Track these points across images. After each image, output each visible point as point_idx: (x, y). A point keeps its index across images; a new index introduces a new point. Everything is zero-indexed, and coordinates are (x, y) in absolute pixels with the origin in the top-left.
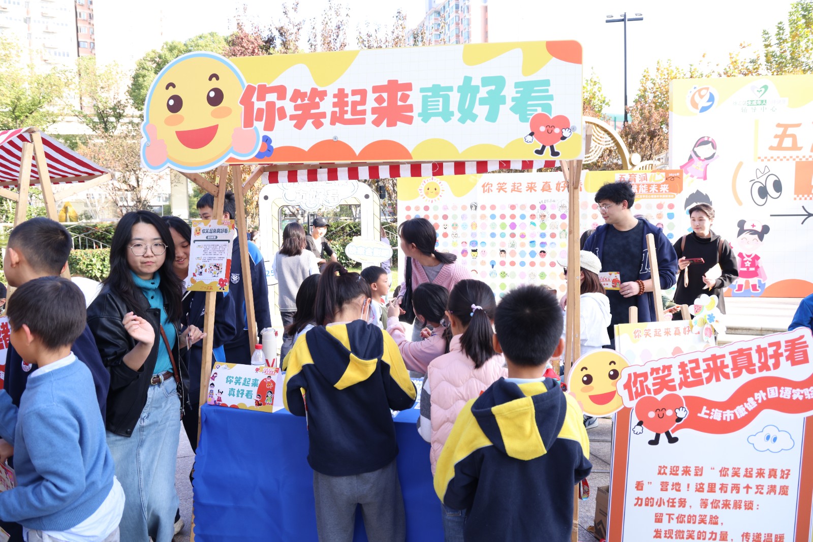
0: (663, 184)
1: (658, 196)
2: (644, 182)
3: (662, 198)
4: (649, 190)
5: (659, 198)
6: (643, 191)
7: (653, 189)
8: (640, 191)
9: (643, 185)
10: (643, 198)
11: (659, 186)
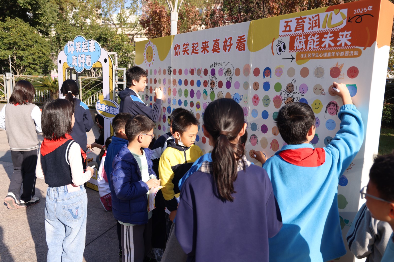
0: (343, 30)
1: (333, 54)
2: (316, 29)
3: (339, 57)
4: (321, 42)
5: (335, 57)
6: (312, 46)
7: (327, 41)
8: (308, 46)
9: (314, 35)
10: (312, 58)
11: (336, 35)
